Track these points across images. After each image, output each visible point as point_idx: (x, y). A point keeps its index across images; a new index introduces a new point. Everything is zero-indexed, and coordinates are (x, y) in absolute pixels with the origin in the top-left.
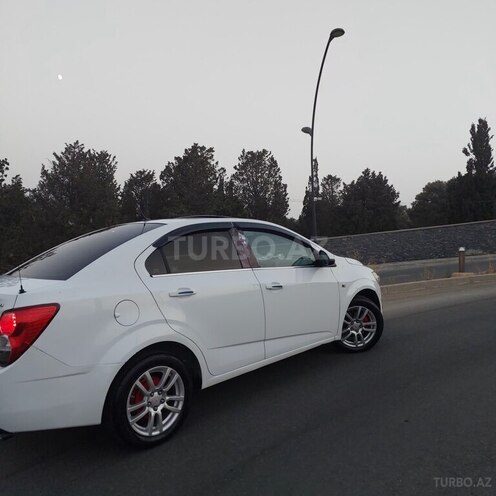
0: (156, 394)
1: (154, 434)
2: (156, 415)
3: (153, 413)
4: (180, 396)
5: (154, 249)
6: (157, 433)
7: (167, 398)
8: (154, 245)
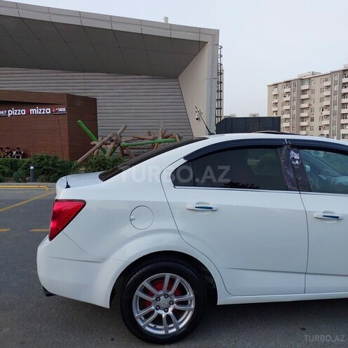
0: (162, 298)
1: (170, 331)
2: (168, 316)
3: (164, 315)
4: (190, 295)
5: (185, 161)
6: (174, 330)
7: (175, 300)
8: (185, 158)
